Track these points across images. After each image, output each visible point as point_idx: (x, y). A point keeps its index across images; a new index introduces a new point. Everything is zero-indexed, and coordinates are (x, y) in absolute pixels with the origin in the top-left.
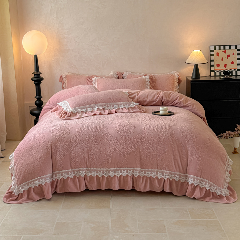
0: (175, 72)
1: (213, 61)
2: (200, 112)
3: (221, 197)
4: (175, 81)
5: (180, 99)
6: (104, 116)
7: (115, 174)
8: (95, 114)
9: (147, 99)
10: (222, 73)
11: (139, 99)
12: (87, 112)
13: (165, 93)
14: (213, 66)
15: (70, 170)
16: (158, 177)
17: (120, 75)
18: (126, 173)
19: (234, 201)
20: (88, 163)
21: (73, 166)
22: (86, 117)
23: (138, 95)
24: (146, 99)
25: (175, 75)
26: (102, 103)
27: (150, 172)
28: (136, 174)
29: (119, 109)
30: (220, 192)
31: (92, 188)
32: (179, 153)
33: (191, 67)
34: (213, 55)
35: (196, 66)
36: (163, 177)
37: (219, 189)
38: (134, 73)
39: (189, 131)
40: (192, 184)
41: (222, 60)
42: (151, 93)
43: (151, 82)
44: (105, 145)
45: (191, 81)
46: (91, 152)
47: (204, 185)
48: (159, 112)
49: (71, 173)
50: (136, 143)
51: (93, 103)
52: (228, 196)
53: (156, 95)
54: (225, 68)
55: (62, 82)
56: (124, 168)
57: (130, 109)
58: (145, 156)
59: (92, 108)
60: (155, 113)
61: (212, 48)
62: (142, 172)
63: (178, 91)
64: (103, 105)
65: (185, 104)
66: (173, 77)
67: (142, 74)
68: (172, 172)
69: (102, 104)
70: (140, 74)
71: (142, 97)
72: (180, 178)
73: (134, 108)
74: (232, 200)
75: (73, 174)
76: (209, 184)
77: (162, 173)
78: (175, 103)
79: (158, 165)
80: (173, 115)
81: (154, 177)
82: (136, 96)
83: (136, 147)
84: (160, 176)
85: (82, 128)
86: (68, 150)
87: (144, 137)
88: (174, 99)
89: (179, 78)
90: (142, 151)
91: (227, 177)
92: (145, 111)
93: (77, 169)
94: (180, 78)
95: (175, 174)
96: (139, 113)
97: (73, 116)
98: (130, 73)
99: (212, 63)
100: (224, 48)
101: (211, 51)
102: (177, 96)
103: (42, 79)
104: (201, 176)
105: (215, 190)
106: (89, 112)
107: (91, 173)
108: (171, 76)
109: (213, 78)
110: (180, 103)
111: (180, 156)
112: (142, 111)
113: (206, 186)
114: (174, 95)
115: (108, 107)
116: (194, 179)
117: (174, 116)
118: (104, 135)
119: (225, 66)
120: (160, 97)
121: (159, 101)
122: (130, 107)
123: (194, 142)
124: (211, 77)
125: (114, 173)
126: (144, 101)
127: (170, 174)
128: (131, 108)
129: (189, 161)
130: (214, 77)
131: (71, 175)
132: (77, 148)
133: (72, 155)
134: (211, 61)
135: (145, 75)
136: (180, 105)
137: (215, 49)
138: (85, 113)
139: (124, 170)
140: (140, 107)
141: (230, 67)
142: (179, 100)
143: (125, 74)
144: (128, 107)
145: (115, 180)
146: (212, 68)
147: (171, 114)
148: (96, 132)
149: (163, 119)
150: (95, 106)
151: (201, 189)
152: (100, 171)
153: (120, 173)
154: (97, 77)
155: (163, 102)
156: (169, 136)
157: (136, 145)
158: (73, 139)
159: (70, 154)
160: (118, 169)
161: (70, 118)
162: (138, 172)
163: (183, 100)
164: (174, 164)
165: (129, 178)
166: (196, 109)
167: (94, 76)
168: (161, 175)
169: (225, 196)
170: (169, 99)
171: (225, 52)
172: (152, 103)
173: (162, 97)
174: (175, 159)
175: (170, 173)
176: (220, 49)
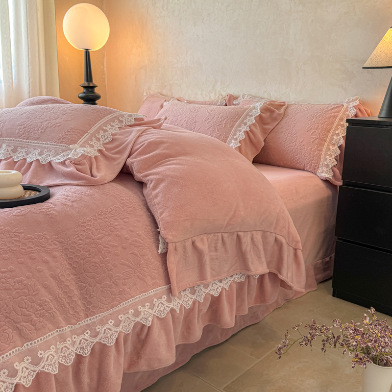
103: (98, 97)
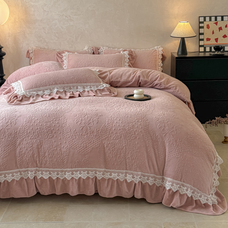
0: (158, 47)
1: (203, 34)
2: (184, 95)
3: (206, 206)
4: (158, 58)
5: (161, 79)
6: (64, 100)
7: (73, 176)
8: (53, 99)
9: (121, 79)
10: (213, 48)
11: (111, 79)
12: (43, 95)
13: (142, 72)
14: (203, 40)
15: (16, 170)
16: (127, 180)
17: (96, 50)
18: (86, 174)
19: (223, 211)
20: (38, 162)
21: (18, 165)
22: (41, 102)
23: (110, 74)
24: (119, 79)
25: (158, 51)
26: (64, 83)
27: (116, 174)
28: (99, 176)
29: (84, 91)
30: (205, 200)
31: (45, 193)
32: (154, 150)
33: (177, 41)
34: (203, 27)
35: (183, 40)
36: (133, 179)
37: (205, 196)
38: (112, 48)
39: (168, 122)
40: (170, 190)
41: (213, 33)
42: (126, 71)
43: (131, 59)
44: (60, 139)
45: (176, 57)
46: (42, 147)
47: (185, 190)
48: (133, 95)
49: (17, 174)
50: (99, 137)
51: (52, 84)
52: (215, 205)
53: (132, 74)
54: (216, 43)
55: (29, 58)
56: (84, 169)
57: (98, 92)
58: (110, 153)
59: (51, 90)
60: (128, 96)
61: (202, 19)
62: (107, 174)
63: (162, 69)
64: (65, 87)
65: (167, 86)
66: (156, 53)
67: (121, 49)
68: (144, 174)
69: (63, 85)
70: (119, 50)
71: (115, 77)
72: (155, 181)
73: (103, 90)
74: (221, 210)
75: (19, 175)
76: (191, 189)
77: (131, 176)
78: (154, 84)
79: (127, 164)
80: (150, 99)
81: (122, 180)
82: (107, 75)
83: (99, 142)
84: (129, 178)
85: (32, 117)
86: (12, 145)
87: (111, 129)
88: (153, 80)
89: (163, 54)
90: (107, 147)
91: (214, 180)
92: (116, 94)
93: (24, 169)
94: (165, 54)
95: (148, 177)
96: (107, 97)
97: (26, 100)
98: (107, 48)
99: (202, 37)
100: (216, 19)
101: (200, 23)
102: (157, 76)
103: (4, 54)
104: (181, 179)
105: (199, 197)
106: (46, 96)
107: (42, 174)
108: (154, 52)
109: (202, 55)
110: (161, 84)
111: (155, 154)
112: (113, 95)
113: (188, 192)
114: (153, 75)
115: (70, 89)
116: (173, 183)
117: (150, 101)
118: (59, 126)
119: (216, 40)
120: (136, 77)
121: (135, 81)
122: (97, 89)
123: (173, 135)
124: (200, 53)
125: (71, 175)
126: (117, 81)
127: (142, 177)
128: (100, 90)
129: (166, 160)
130: (203, 53)
131: (17, 177)
132: (25, 142)
133: (18, 151)
134: (200, 34)
135: (124, 51)
136: (161, 87)
137: (205, 20)
138: (41, 97)
139: (84, 171)
140: (110, 90)
141: (222, 42)
142: (159, 81)
143: (102, 49)
144: (96, 89)
145: (73, 183)
146: (202, 43)
147: (148, 98)
148: (50, 122)
149: (137, 106)
150: (54, 88)
151: (181, 196)
152: (54, 172)
153: (79, 175)
154: (68, 52)
155: (140, 83)
156: (142, 128)
157: (100, 139)
158: (19, 131)
159: (15, 150)
160: (76, 169)
161: (20, 103)
162: (102, 173)
163: (164, 81)
164: (147, 164)
165: (91, 181)
166: (179, 92)
167: (65, 51)
168: (131, 178)
169: (211, 205)
170: (147, 79)
171: (216, 24)
172: (127, 84)
173: (139, 77)
174: (149, 158)
175: (142, 175)
176: (210, 20)
